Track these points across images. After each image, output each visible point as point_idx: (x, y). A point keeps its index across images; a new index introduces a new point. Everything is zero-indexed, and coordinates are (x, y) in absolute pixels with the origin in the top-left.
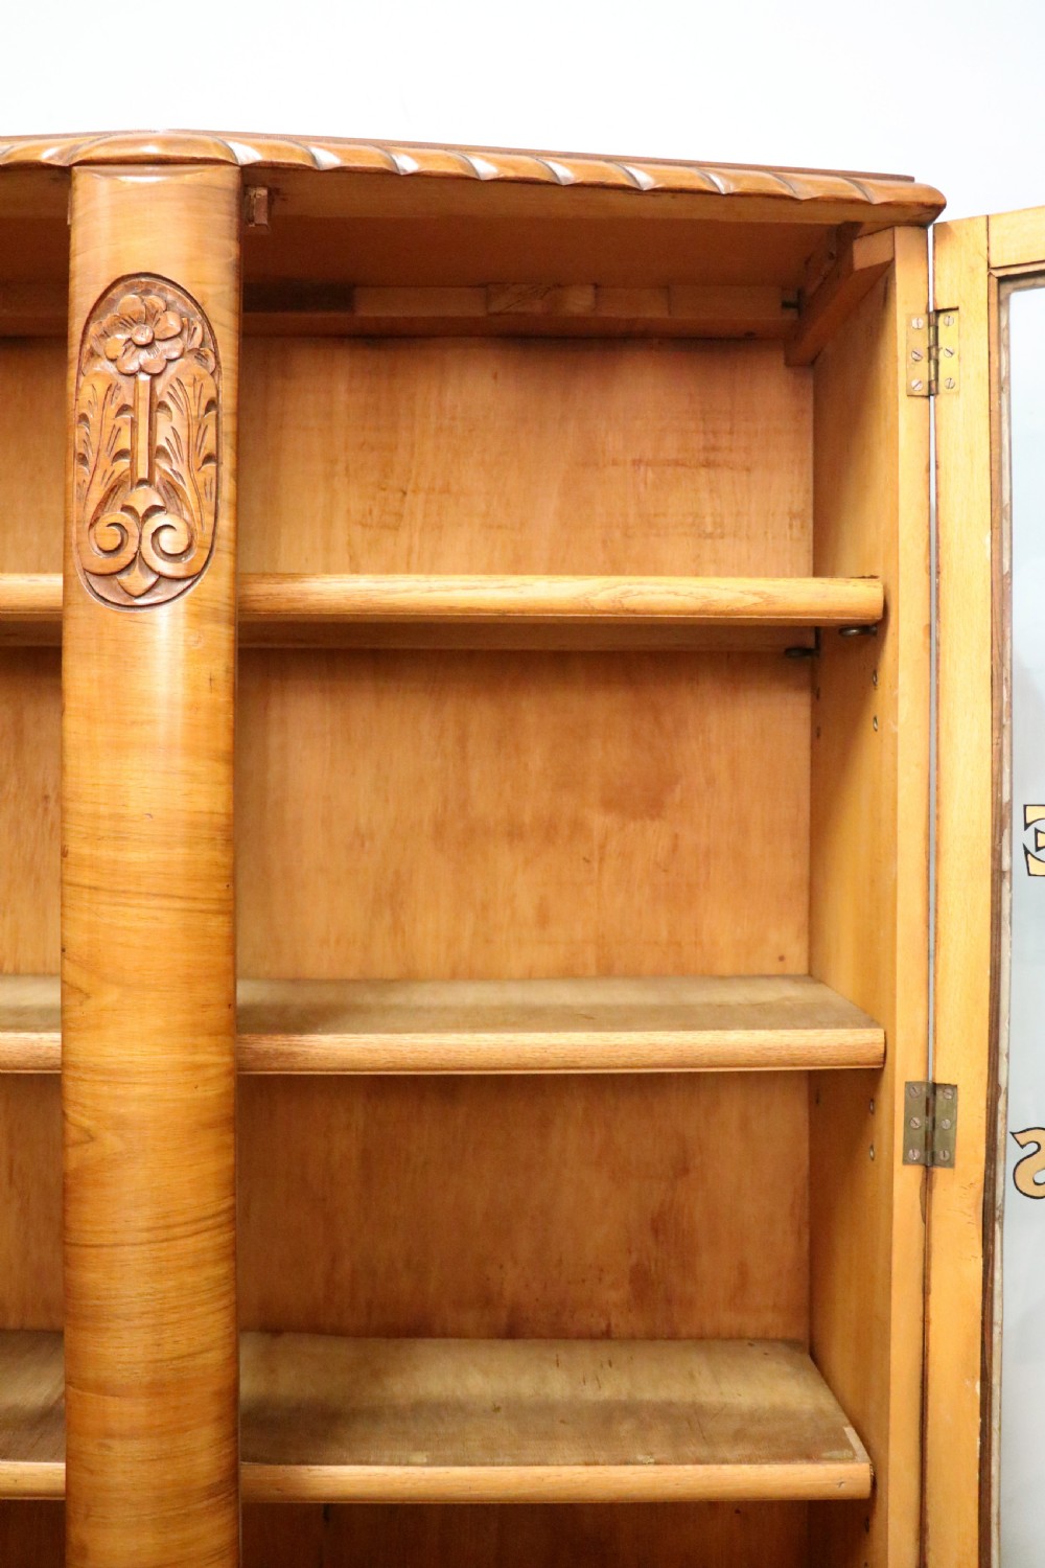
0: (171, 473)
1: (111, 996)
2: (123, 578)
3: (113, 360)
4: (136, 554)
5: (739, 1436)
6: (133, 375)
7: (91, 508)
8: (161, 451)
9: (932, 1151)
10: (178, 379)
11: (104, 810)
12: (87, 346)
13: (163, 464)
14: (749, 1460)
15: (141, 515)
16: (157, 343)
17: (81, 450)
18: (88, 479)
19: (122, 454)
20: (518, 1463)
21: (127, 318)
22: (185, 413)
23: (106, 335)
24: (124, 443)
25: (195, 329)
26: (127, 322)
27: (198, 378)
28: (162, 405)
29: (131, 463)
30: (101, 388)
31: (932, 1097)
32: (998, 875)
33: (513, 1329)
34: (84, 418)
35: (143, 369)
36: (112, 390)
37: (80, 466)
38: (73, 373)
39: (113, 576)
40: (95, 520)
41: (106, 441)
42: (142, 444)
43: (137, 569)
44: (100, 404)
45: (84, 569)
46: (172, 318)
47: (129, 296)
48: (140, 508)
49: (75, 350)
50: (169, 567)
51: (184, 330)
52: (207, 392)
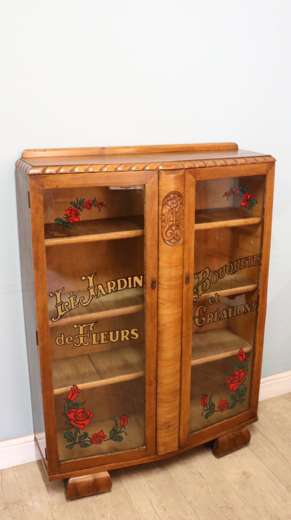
0: (178, 223)
2: (172, 241)
3: (170, 206)
4: (173, 237)
6: (173, 208)
7: (166, 230)
8: (177, 220)
10: (179, 208)
12: (164, 203)
15: (174, 231)
16: (176, 202)
17: (163, 220)
18: (165, 225)
19: (171, 221)
22: (180, 213)
23: (168, 201)
24: (172, 219)
26: (171, 200)
28: (177, 213)
29: (173, 223)
30: (167, 210)
34: (164, 215)
35: (174, 207)
36: (169, 211)
37: (163, 223)
38: (161, 207)
39: (170, 241)
40: (167, 232)
41: (168, 219)
42: (174, 219)
43: (173, 239)
44: (167, 213)
45: (164, 240)
46: (178, 198)
47: (172, 195)
48: (174, 229)
49: (161, 203)
50: (178, 238)
51: (180, 200)
52: (182, 209)
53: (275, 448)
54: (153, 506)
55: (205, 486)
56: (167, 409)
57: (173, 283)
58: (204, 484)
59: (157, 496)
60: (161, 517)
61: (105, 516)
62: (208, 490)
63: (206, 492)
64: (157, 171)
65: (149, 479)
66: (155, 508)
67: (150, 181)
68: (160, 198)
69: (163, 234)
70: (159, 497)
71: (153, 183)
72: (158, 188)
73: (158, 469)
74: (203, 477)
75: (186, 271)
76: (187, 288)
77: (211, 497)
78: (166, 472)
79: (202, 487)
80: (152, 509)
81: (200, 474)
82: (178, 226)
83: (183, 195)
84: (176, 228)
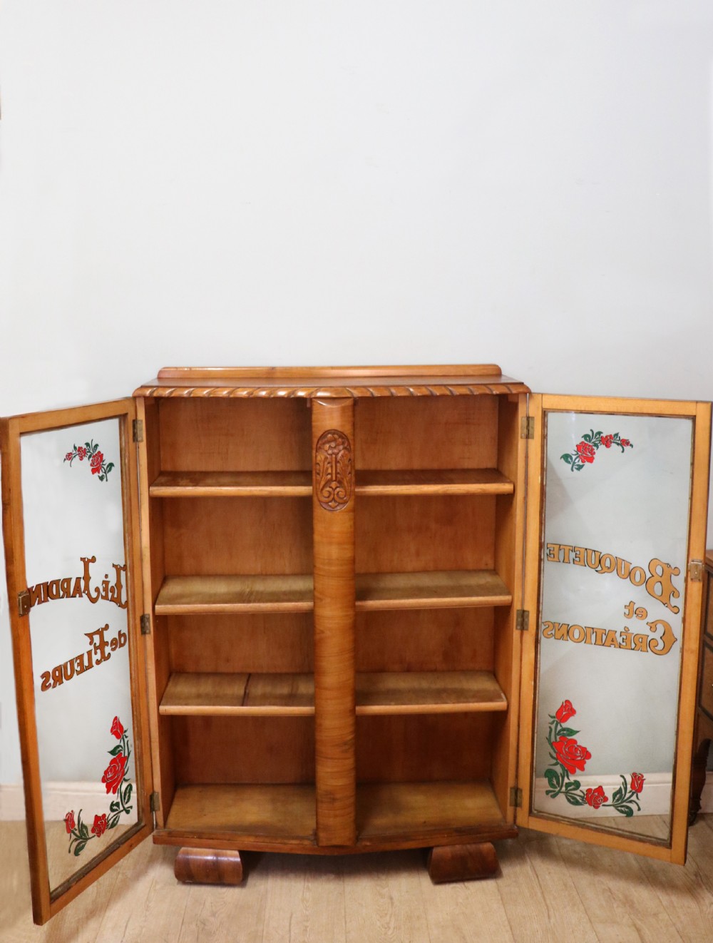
0: (341, 478)
1: (328, 600)
2: (331, 504)
3: (325, 451)
4: (333, 498)
5: (474, 696)
6: (331, 454)
7: (321, 487)
8: (338, 473)
9: (523, 626)
10: (342, 456)
11: (326, 558)
12: (319, 446)
13: (338, 476)
14: (477, 702)
15: (334, 489)
16: (337, 447)
17: (318, 471)
18: (320, 479)
19: (329, 474)
20: (418, 704)
22: (344, 463)
23: (324, 444)
24: (329, 471)
25: (346, 442)
26: (329, 442)
27: (346, 455)
28: (338, 462)
29: (332, 477)
30: (323, 457)
31: (523, 614)
32: (540, 560)
33: (408, 670)
34: (318, 464)
35: (333, 453)
36: (326, 458)
37: (318, 476)
38: (314, 452)
39: (327, 503)
40: (322, 490)
41: (325, 471)
42: (334, 472)
43: (333, 502)
44: (323, 461)
45: (319, 501)
46: (340, 440)
47: (330, 435)
48: (334, 487)
49: (314, 446)
50: (341, 501)
51: (343, 443)
52: (349, 457)
53: (542, 893)
54: (290, 920)
55: (388, 917)
56: (329, 770)
57: (334, 568)
58: (386, 914)
59: (306, 910)
60: (293, 938)
61: (217, 915)
62: (388, 923)
63: (382, 925)
64: (309, 400)
65: (310, 885)
66: (292, 925)
69: (318, 493)
70: (307, 913)
73: (332, 876)
74: (392, 903)
77: (385, 934)
78: (341, 883)
79: (381, 917)
80: (288, 924)
81: (391, 899)
82: (340, 482)
83: (350, 437)
84: (338, 485)
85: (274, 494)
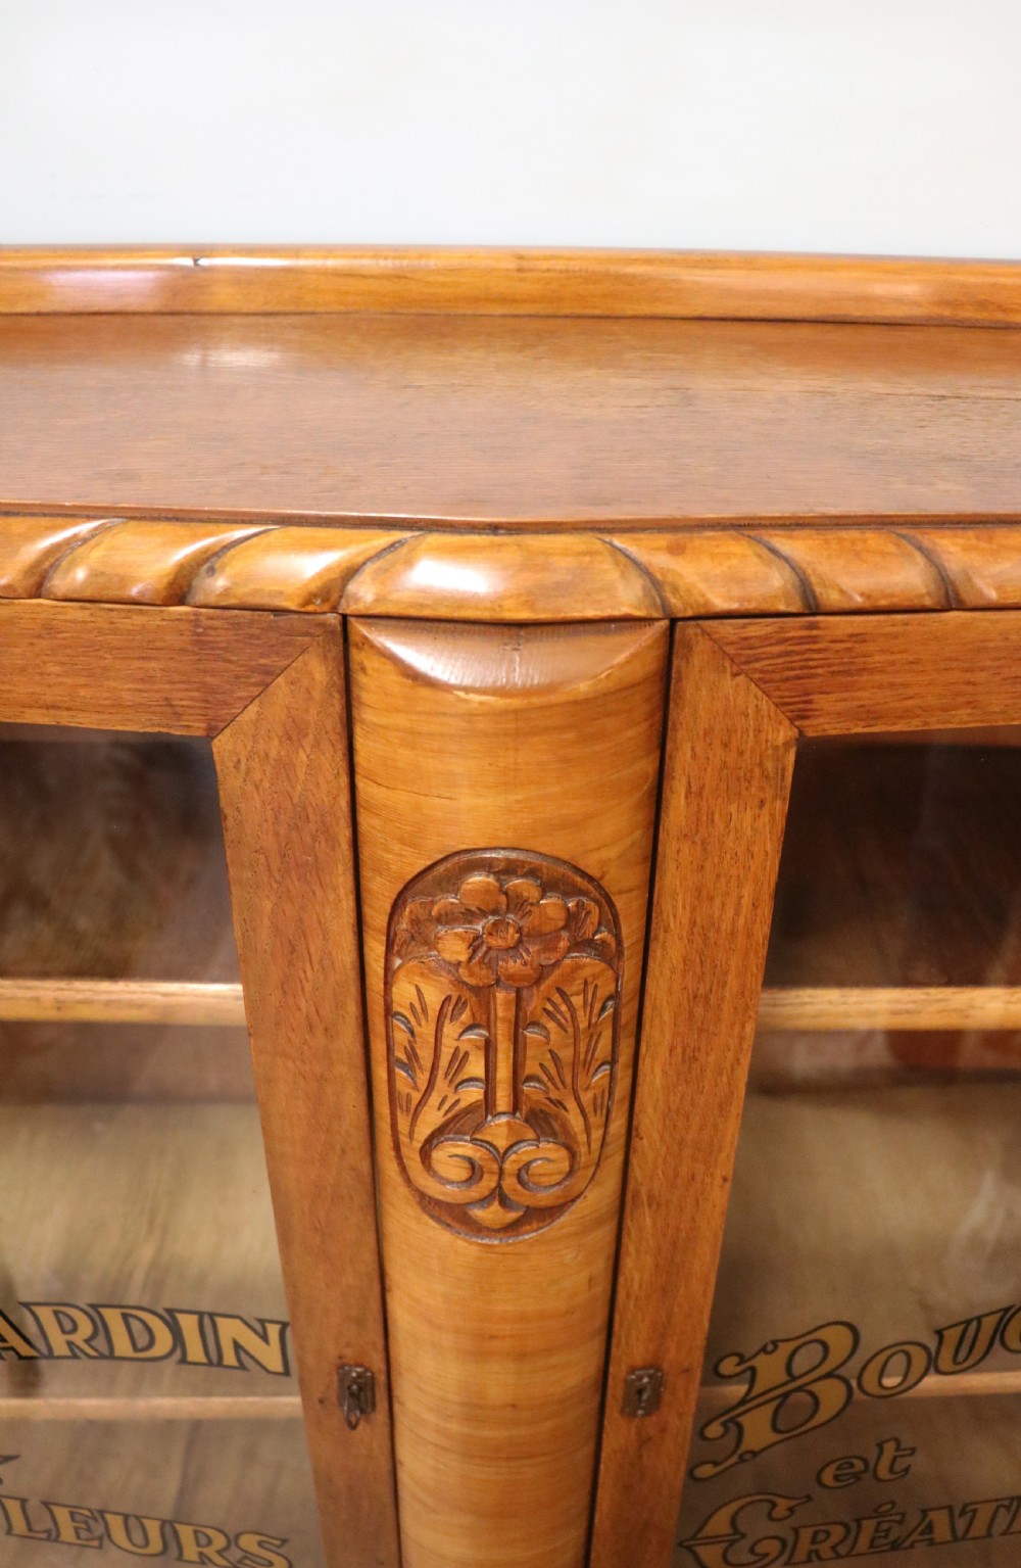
0: (548, 1102)
2: (476, 1211)
3: (452, 967)
4: (494, 1190)
6: (489, 988)
7: (424, 1131)
8: (530, 1078)
10: (558, 989)
12: (404, 925)
15: (502, 1151)
16: (525, 939)
17: (402, 1055)
18: (416, 1097)
19: (471, 1081)
21: (473, 909)
22: (570, 1030)
23: (436, 918)
24: (475, 1069)
25: (588, 913)
26: (467, 913)
27: (589, 980)
28: (535, 1025)
29: (486, 1093)
30: (433, 998)
34: (407, 1021)
35: (501, 981)
36: (453, 1000)
37: (400, 1072)
38: (376, 948)
39: (458, 1208)
40: (433, 1143)
41: (444, 1062)
42: (503, 1072)
43: (496, 1206)
44: (433, 1014)
45: (416, 1190)
46: (551, 902)
47: (476, 879)
48: (502, 1143)
49: (377, 917)
50: (544, 1198)
51: (572, 919)
52: (606, 989)
64: (333, 619)
67: (253, 709)
68: (366, 872)
69: (404, 1150)
71: (294, 733)
72: (344, 780)
75: (633, 1349)
76: (639, 1433)
82: (541, 1121)
83: (624, 882)
84: (531, 1135)
85: (184, 1018)
